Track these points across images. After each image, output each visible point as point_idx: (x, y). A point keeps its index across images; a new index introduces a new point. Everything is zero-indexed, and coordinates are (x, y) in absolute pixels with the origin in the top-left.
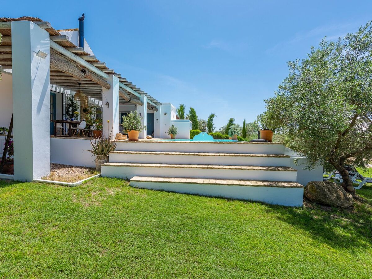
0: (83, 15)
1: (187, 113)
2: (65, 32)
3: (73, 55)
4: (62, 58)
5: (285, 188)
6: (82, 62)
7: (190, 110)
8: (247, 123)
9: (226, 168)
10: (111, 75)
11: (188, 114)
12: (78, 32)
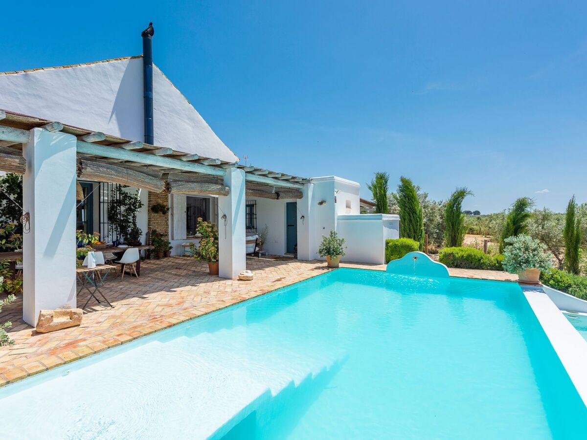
1: (393, 191)
2: (107, 63)
7: (401, 184)
8: (580, 205)
11: (395, 192)
12: (141, 59)
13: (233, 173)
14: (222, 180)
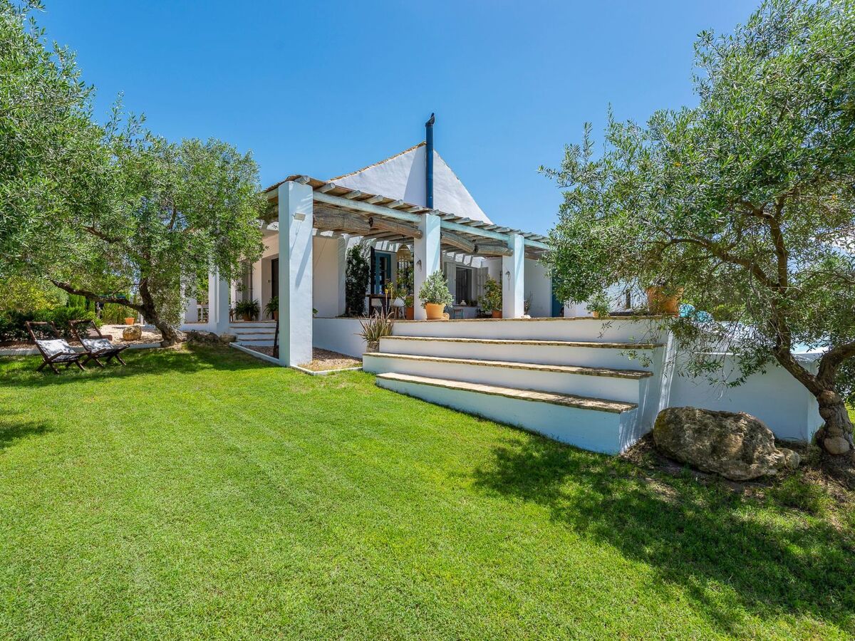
0: (433, 114)
3: (352, 202)
4: (337, 211)
5: (578, 409)
6: (367, 208)
9: (504, 366)
10: (423, 215)
12: (424, 146)
13: (516, 240)
14: (507, 244)
